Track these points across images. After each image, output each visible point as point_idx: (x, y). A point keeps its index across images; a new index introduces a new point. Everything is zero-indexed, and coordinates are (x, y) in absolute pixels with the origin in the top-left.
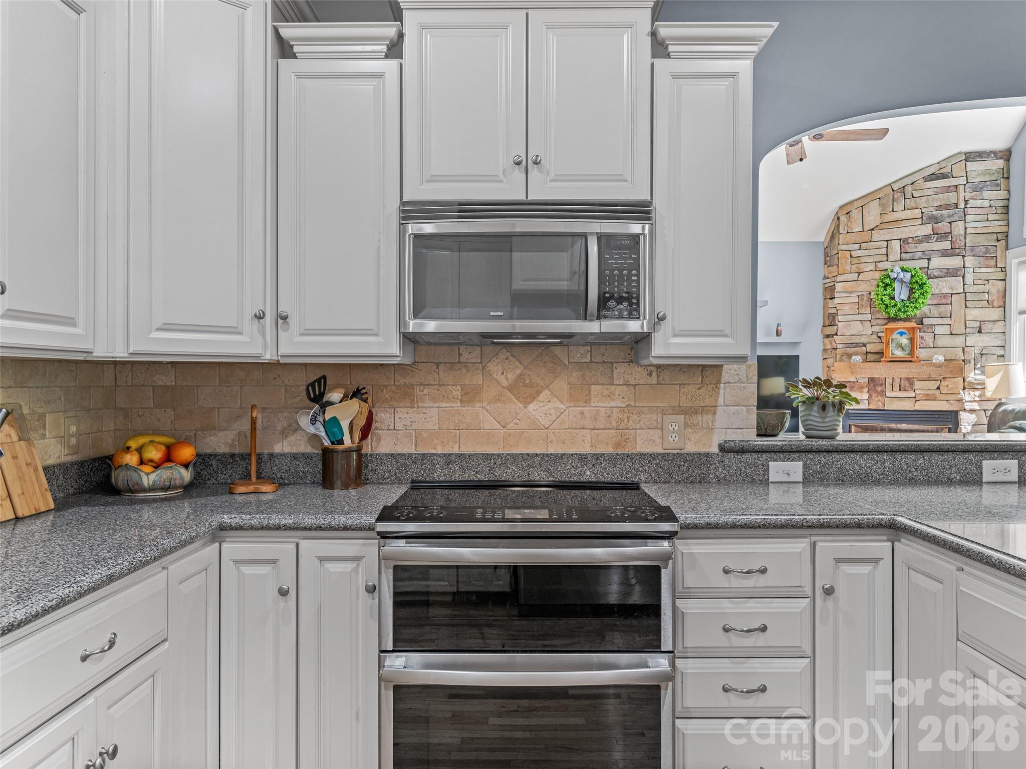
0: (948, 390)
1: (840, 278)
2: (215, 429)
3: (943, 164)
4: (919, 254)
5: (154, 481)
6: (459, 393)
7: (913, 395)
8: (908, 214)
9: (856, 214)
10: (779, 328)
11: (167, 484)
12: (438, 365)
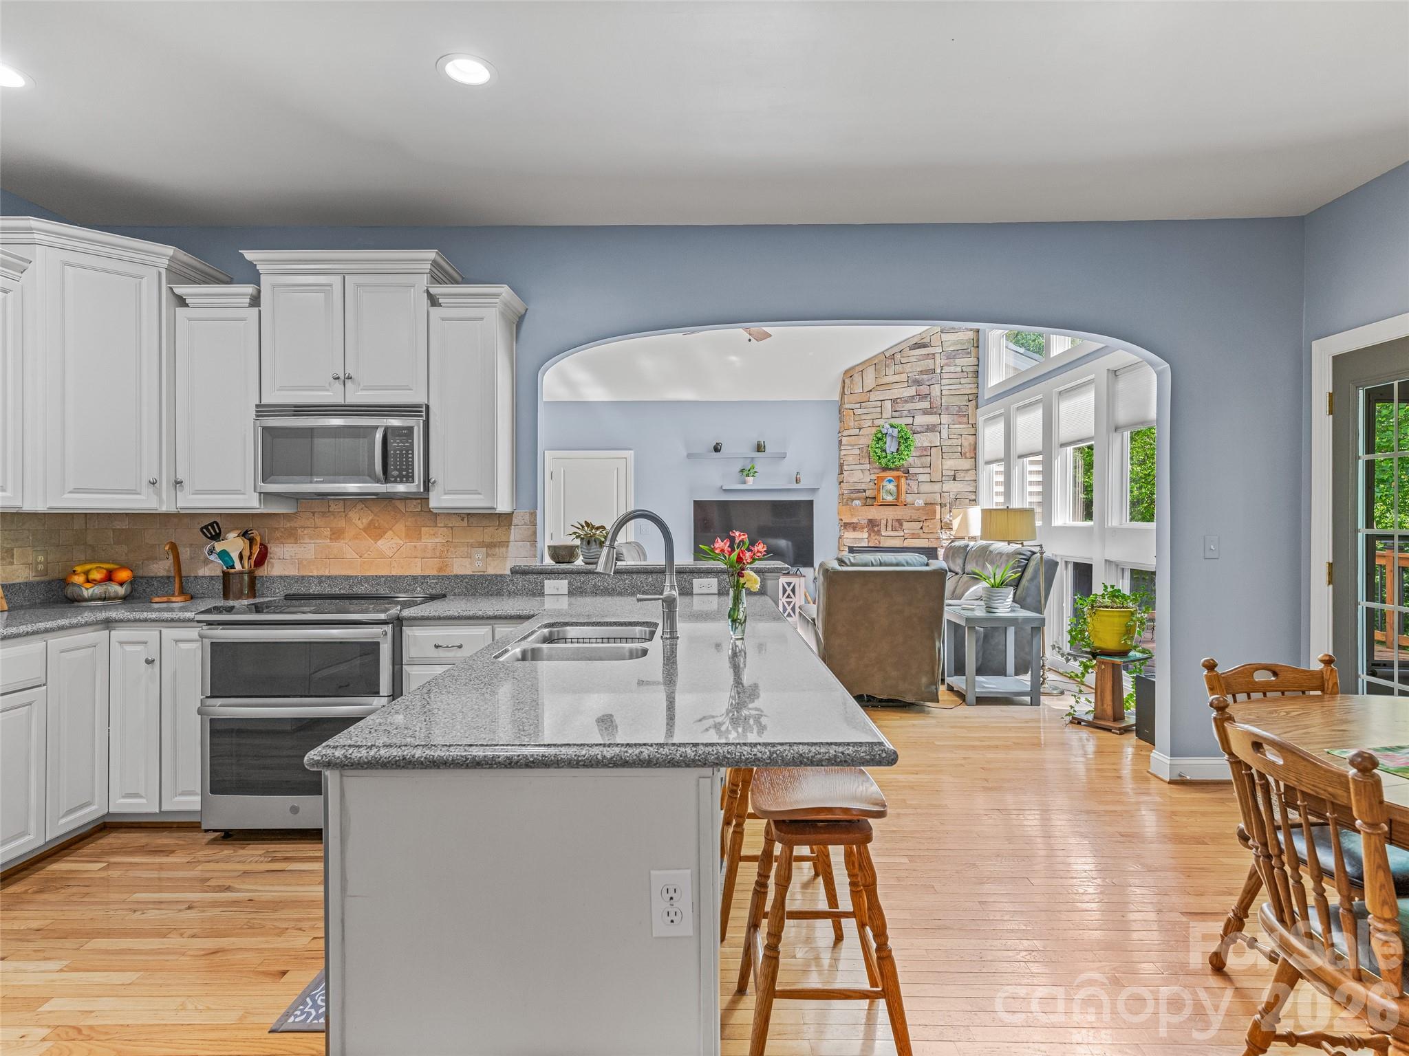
0: (929, 530)
1: (845, 433)
2: (156, 559)
3: (924, 335)
4: (905, 413)
5: (92, 594)
6: (329, 533)
7: (902, 534)
8: (897, 378)
9: (857, 378)
10: (798, 476)
11: (103, 596)
12: (314, 513)
